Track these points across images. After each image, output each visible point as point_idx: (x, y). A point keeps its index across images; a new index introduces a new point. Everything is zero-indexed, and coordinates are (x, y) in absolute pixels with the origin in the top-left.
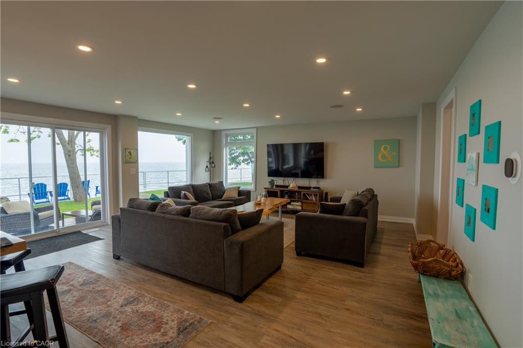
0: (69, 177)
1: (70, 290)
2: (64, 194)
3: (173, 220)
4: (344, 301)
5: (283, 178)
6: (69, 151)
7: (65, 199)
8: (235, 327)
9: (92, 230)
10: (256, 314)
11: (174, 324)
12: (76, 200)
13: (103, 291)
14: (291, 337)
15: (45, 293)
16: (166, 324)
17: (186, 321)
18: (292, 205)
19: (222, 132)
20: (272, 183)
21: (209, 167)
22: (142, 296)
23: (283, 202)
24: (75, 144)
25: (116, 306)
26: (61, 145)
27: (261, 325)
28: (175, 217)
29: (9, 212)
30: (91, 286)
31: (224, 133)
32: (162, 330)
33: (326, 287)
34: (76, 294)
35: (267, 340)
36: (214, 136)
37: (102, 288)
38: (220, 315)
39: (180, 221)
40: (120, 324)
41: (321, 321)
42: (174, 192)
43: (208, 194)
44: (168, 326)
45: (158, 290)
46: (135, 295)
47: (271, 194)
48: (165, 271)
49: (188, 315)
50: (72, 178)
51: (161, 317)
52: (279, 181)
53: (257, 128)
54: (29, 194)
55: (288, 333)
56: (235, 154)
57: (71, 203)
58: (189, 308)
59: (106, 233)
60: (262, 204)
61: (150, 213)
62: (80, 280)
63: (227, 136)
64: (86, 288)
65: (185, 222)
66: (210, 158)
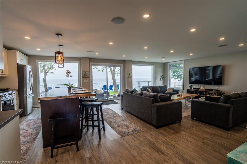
0: (113, 83)
1: (108, 115)
2: (112, 89)
3: (137, 96)
4: (204, 140)
5: (197, 85)
6: (113, 74)
7: (112, 91)
8: (151, 134)
9: (117, 100)
10: (160, 133)
11: (132, 129)
12: (115, 91)
13: (116, 117)
14: (170, 143)
15: (99, 107)
16: (130, 128)
17: (136, 129)
18: (202, 98)
19: (168, 63)
20: (191, 87)
21: (161, 79)
22: (126, 120)
23: (194, 96)
24: (115, 71)
25: (118, 121)
26: (111, 72)
27: (160, 136)
28: (138, 96)
29: (97, 93)
30: (113, 115)
31: (169, 64)
32: (128, 129)
33: (198, 133)
34: (109, 116)
35: (160, 141)
36: (164, 66)
37: (115, 116)
38: (148, 130)
39: (139, 97)
40: (118, 125)
41: (187, 142)
42: (144, 89)
43: (159, 90)
44: (130, 129)
45: (131, 119)
46: (124, 120)
47: (188, 92)
48: (135, 115)
49: (137, 128)
50: (114, 84)
51: (129, 126)
52: (195, 86)
53: (184, 60)
54: (102, 89)
55: (169, 141)
56: (180, 74)
57: (113, 92)
58: (138, 126)
59: (119, 101)
60: (181, 96)
61: (131, 94)
62: (111, 113)
63: (170, 65)
64: (112, 115)
65: (140, 97)
66: (162, 75)
